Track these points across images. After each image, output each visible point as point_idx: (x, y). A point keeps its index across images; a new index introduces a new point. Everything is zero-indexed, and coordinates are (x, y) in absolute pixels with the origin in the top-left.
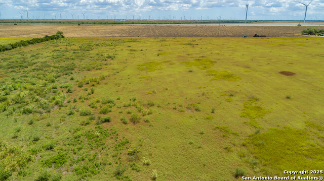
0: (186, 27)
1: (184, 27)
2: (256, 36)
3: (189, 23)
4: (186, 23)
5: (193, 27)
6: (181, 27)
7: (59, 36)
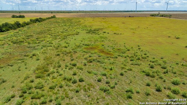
0: (105, 14)
1: (103, 14)
2: (130, 17)
3: (107, 12)
4: (105, 12)
5: (107, 14)
6: (102, 14)
7: (54, 17)
